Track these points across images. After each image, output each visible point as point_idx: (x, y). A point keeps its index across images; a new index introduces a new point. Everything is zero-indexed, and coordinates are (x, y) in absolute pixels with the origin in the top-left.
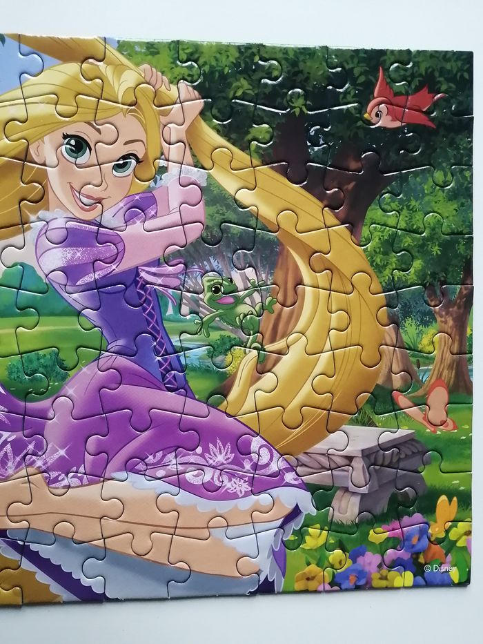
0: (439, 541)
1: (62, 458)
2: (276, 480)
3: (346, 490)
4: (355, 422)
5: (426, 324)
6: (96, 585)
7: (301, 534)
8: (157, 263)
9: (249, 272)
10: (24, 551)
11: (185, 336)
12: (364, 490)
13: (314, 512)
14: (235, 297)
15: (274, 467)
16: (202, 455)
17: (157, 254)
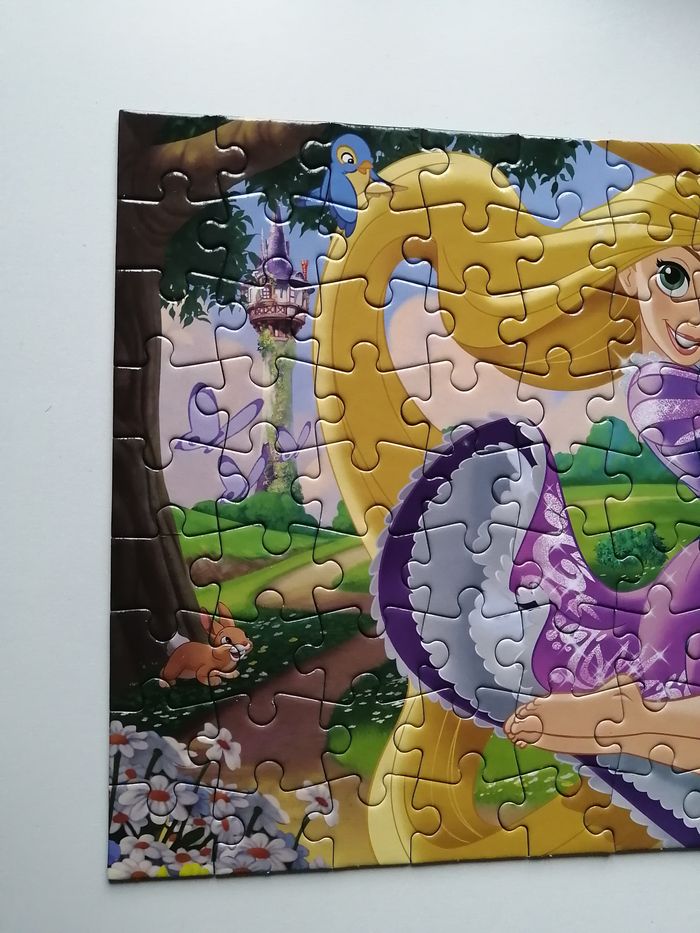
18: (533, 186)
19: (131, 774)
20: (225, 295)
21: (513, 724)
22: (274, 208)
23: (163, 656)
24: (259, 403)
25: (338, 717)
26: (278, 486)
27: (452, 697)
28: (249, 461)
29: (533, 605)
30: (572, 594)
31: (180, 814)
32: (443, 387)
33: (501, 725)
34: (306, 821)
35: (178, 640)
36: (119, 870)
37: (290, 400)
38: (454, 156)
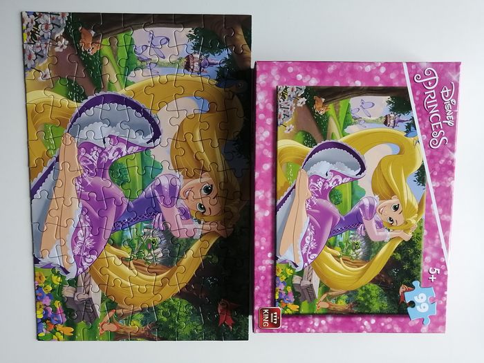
0: (55, 328)
1: (87, 183)
2: (80, 265)
3: (76, 292)
4: (103, 295)
5: (142, 322)
6: (38, 195)
7: (58, 274)
8: (163, 220)
9: (161, 255)
10: (51, 168)
11: (135, 230)
12: (76, 299)
13: (67, 279)
14: (151, 250)
15: (84, 264)
16: (89, 236)
17: (167, 220)
18: (234, 145)
19: (53, 19)
20: (196, 48)
21: (69, 136)
22: (223, 63)
23: (88, 28)
24: (164, 58)
25: (70, 81)
26: (139, 63)
27: (76, 117)
28: (146, 54)
29: (104, 142)
30: (108, 155)
31: (41, 33)
32: (170, 115)
33: (68, 132)
34: (39, 71)
35: (93, 33)
36: (25, 15)
37: (165, 67)
38: (242, 119)
